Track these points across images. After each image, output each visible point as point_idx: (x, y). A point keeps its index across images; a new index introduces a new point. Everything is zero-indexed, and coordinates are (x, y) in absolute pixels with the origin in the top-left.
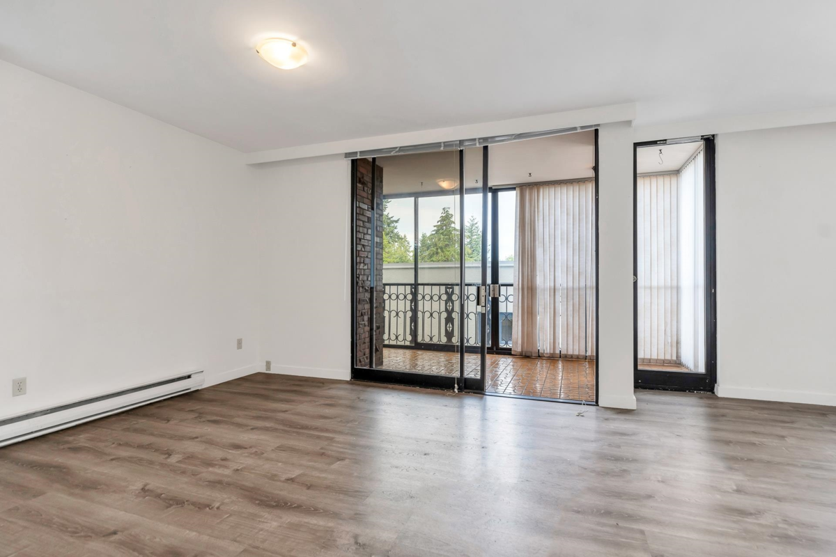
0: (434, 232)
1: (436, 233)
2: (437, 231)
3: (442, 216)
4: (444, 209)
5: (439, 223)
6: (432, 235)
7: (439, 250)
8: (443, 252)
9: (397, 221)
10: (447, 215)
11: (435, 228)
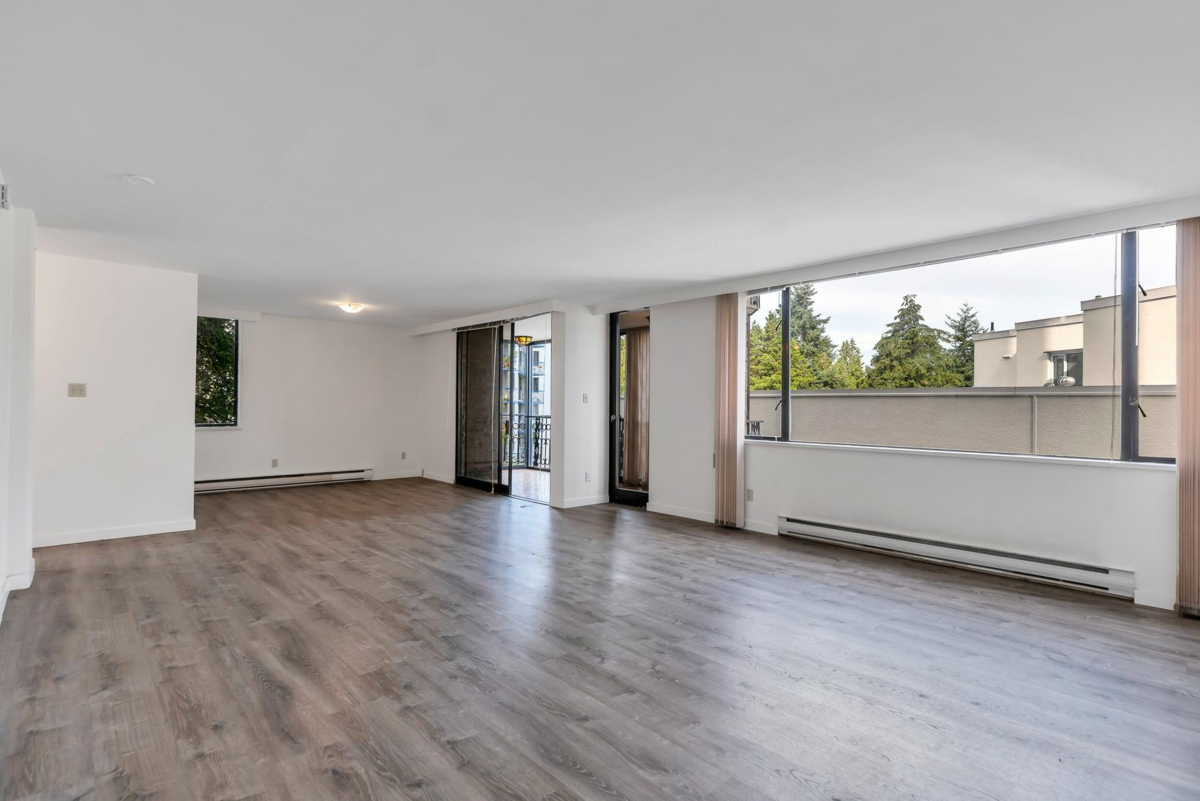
0: (889, 335)
1: (893, 335)
2: (895, 331)
3: (902, 310)
4: (906, 298)
5: (898, 320)
6: (886, 338)
7: (895, 363)
8: (901, 364)
9: (825, 321)
10: (910, 307)
11: (890, 328)
